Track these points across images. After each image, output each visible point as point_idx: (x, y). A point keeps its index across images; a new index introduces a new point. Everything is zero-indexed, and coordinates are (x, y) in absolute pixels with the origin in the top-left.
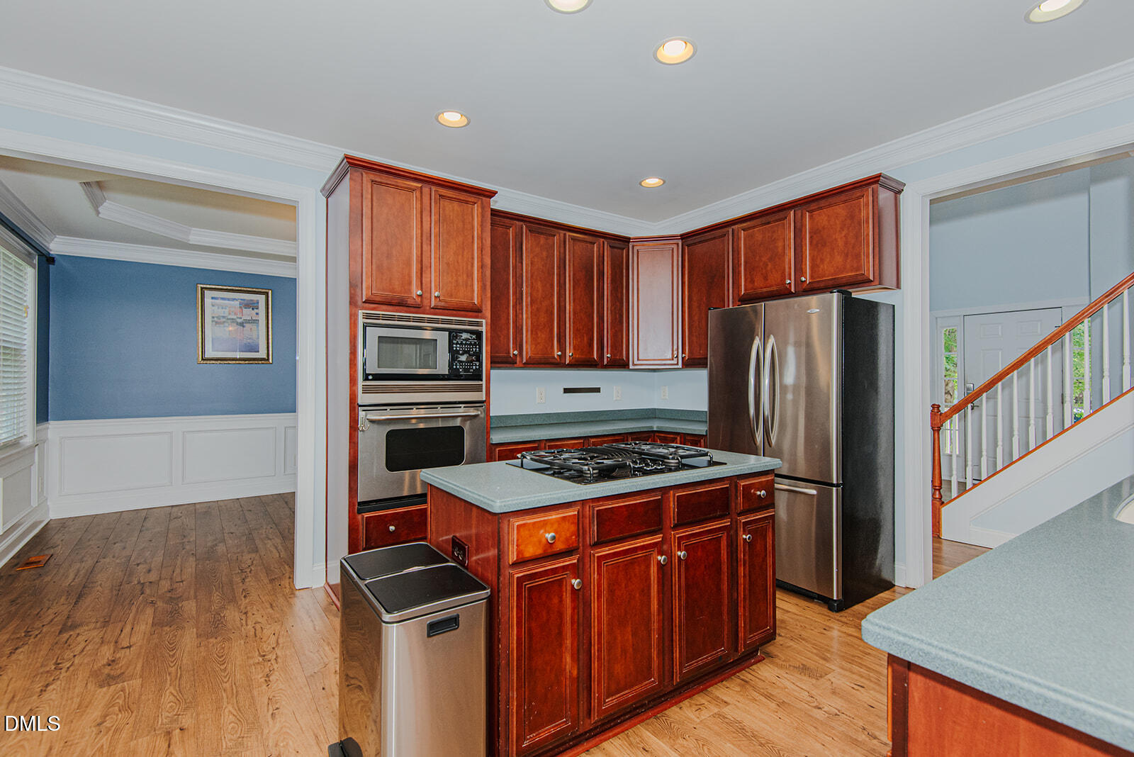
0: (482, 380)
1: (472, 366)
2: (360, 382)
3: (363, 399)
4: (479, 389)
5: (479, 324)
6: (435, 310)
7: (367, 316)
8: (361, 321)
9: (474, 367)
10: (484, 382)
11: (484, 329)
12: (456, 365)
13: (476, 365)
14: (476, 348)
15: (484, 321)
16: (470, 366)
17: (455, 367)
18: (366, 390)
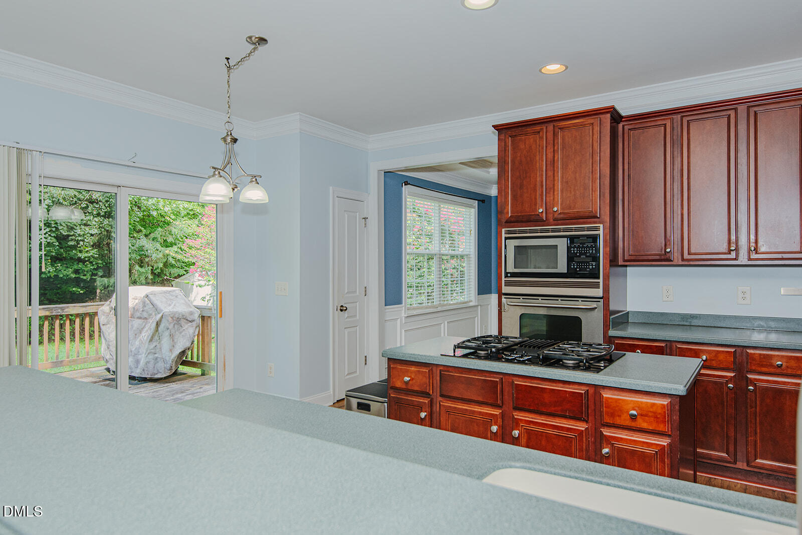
0: (599, 278)
1: (589, 265)
2: (503, 279)
3: (505, 289)
4: (596, 286)
5: (597, 229)
6: (557, 221)
7: (508, 232)
8: (504, 236)
9: (591, 267)
10: (601, 280)
11: (601, 232)
12: (574, 266)
13: (592, 265)
14: (592, 250)
15: (601, 226)
16: (587, 265)
17: (572, 267)
18: (508, 284)
